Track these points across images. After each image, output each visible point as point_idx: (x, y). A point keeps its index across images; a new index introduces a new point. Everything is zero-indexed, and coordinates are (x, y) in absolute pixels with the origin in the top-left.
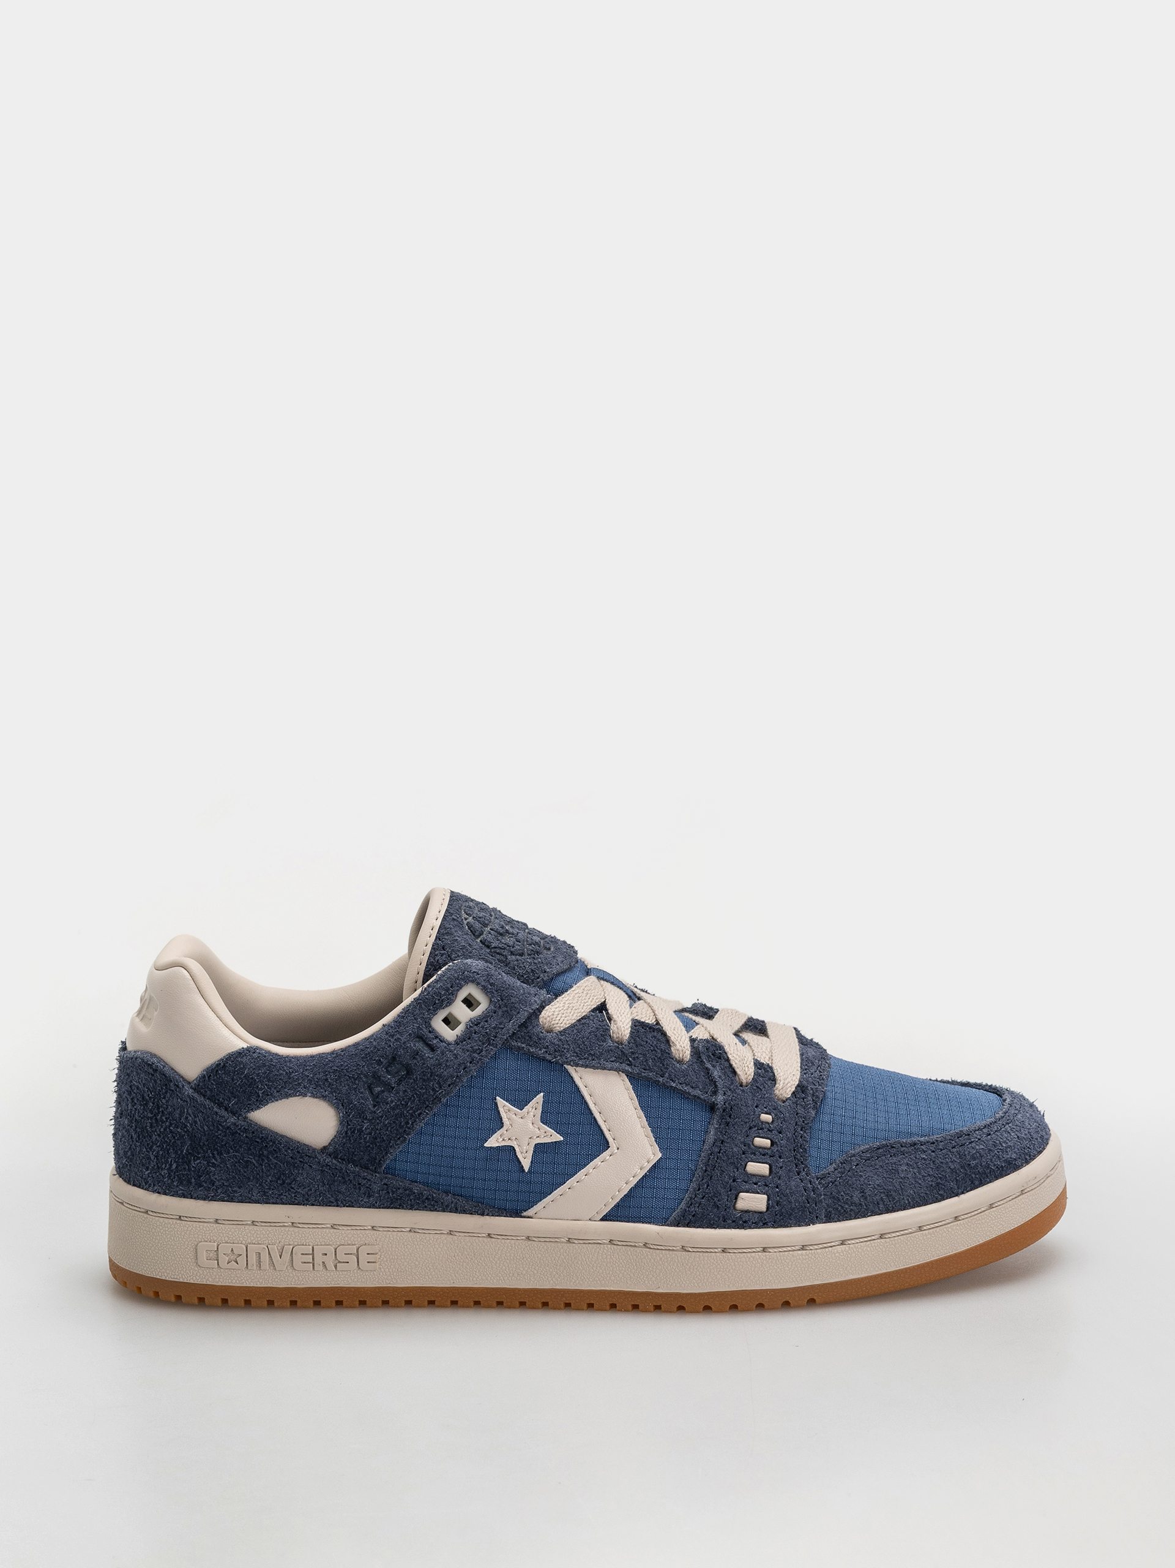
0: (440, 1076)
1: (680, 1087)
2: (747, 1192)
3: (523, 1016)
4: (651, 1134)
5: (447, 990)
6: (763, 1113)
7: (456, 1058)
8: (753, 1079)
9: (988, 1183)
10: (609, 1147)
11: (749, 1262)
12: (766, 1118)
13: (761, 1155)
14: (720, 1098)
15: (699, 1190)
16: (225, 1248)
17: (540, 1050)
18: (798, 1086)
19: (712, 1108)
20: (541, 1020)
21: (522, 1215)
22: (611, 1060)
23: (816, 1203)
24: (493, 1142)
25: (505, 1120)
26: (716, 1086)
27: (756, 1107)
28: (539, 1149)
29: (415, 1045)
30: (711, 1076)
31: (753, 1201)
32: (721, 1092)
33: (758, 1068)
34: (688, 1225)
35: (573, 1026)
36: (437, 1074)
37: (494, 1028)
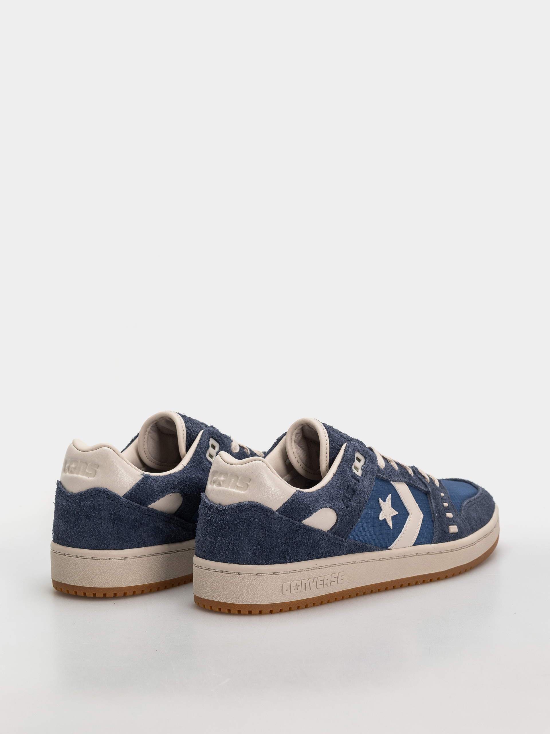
2: (451, 525)
4: (418, 507)
5: (354, 455)
10: (409, 514)
12: (442, 495)
13: (448, 510)
14: (429, 489)
16: (293, 584)
19: (427, 494)
21: (388, 548)
22: (399, 478)
24: (380, 518)
25: (382, 508)
27: (438, 491)
28: (393, 518)
29: (353, 480)
31: (453, 529)
32: (428, 486)
34: (441, 542)
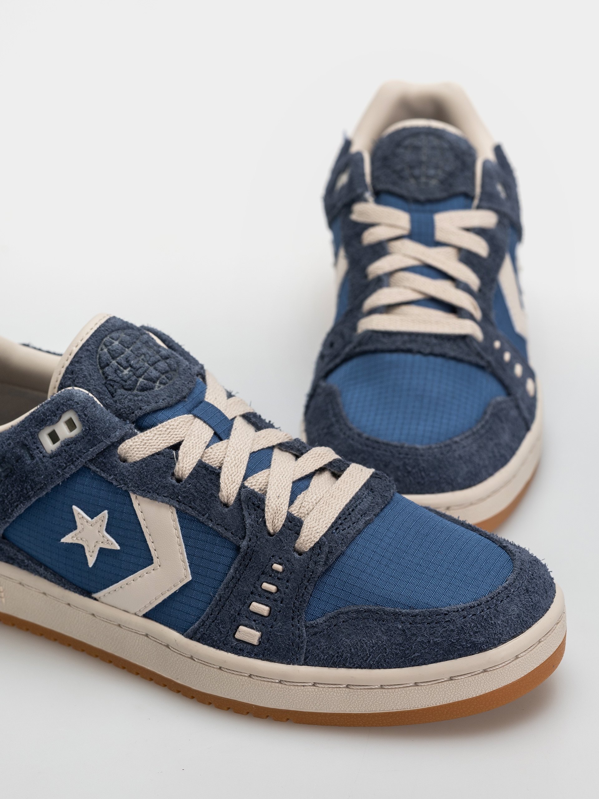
0: (33, 480)
1: (215, 527)
2: (246, 626)
3: (101, 447)
4: (187, 560)
5: (53, 412)
6: (275, 563)
7: (46, 469)
8: (280, 531)
9: (452, 659)
10: (153, 563)
11: (237, 682)
12: (278, 567)
13: (264, 598)
14: (244, 544)
15: (211, 614)
17: (110, 476)
18: (318, 542)
19: (238, 549)
20: (118, 451)
21: (91, 596)
22: (164, 495)
23: (298, 648)
24: (67, 539)
25: (78, 524)
26: (245, 532)
27: (273, 556)
28: (102, 551)
29: (20, 451)
30: (245, 522)
31: (249, 635)
32: (247, 538)
33: (289, 521)
34: (198, 641)
35: (144, 460)
36: (30, 478)
37: (79, 451)
